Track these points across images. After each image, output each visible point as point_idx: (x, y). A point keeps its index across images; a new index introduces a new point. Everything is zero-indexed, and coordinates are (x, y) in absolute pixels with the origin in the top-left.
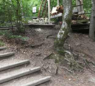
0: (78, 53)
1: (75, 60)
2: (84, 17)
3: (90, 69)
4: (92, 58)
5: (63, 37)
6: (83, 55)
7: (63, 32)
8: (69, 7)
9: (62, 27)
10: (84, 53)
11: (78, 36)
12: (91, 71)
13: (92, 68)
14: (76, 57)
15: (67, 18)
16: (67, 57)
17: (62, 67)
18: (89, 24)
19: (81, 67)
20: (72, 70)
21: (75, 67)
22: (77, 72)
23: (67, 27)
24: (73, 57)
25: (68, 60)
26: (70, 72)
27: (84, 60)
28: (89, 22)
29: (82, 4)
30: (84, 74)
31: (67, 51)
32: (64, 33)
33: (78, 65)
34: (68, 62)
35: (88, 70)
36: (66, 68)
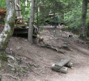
0: (20, 57)
1: (19, 65)
2: (23, 22)
3: (33, 72)
4: (33, 60)
5: (5, 40)
6: (25, 59)
7: (6, 35)
8: (13, 10)
9: (4, 30)
10: (26, 57)
11: (18, 40)
12: (34, 74)
13: (34, 71)
14: (19, 62)
15: (11, 21)
16: (10, 62)
17: (5, 74)
18: (28, 28)
19: (25, 71)
20: (17, 76)
21: (20, 72)
22: (22, 77)
23: (10, 30)
24: (17, 62)
25: (12, 66)
26: (16, 79)
27: (27, 64)
28: (28, 27)
29: (20, 9)
30: (29, 78)
31: (9, 56)
32: (6, 37)
33: (22, 70)
34: (12, 67)
35: (31, 74)
36: (10, 75)
